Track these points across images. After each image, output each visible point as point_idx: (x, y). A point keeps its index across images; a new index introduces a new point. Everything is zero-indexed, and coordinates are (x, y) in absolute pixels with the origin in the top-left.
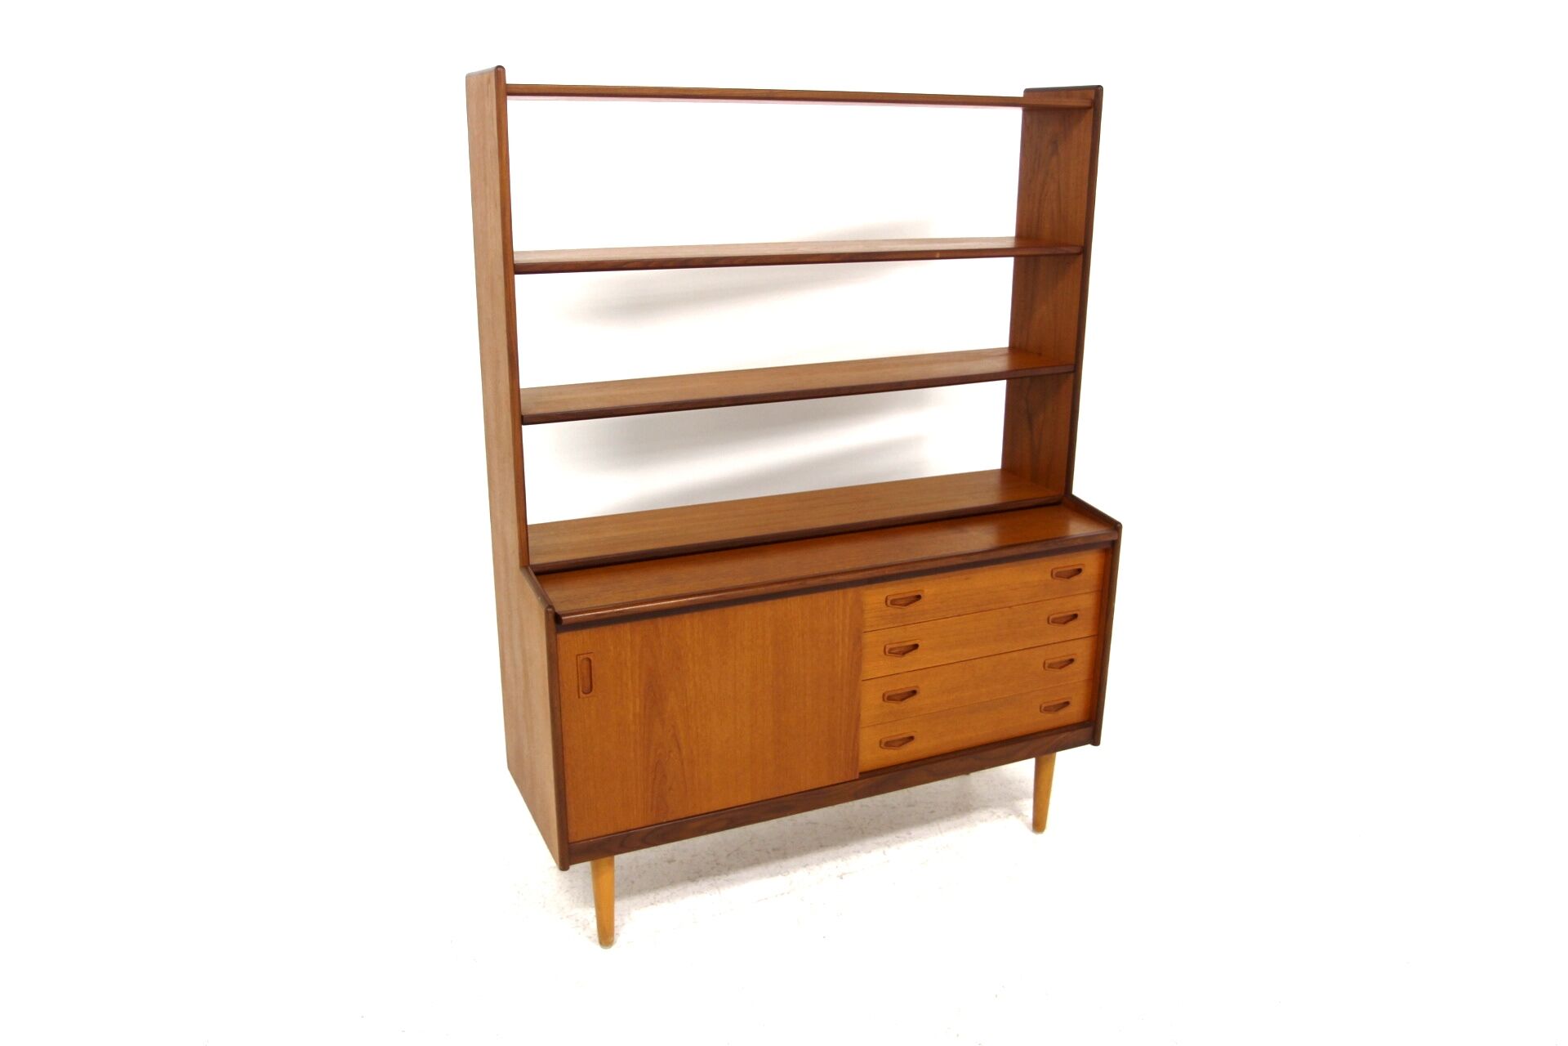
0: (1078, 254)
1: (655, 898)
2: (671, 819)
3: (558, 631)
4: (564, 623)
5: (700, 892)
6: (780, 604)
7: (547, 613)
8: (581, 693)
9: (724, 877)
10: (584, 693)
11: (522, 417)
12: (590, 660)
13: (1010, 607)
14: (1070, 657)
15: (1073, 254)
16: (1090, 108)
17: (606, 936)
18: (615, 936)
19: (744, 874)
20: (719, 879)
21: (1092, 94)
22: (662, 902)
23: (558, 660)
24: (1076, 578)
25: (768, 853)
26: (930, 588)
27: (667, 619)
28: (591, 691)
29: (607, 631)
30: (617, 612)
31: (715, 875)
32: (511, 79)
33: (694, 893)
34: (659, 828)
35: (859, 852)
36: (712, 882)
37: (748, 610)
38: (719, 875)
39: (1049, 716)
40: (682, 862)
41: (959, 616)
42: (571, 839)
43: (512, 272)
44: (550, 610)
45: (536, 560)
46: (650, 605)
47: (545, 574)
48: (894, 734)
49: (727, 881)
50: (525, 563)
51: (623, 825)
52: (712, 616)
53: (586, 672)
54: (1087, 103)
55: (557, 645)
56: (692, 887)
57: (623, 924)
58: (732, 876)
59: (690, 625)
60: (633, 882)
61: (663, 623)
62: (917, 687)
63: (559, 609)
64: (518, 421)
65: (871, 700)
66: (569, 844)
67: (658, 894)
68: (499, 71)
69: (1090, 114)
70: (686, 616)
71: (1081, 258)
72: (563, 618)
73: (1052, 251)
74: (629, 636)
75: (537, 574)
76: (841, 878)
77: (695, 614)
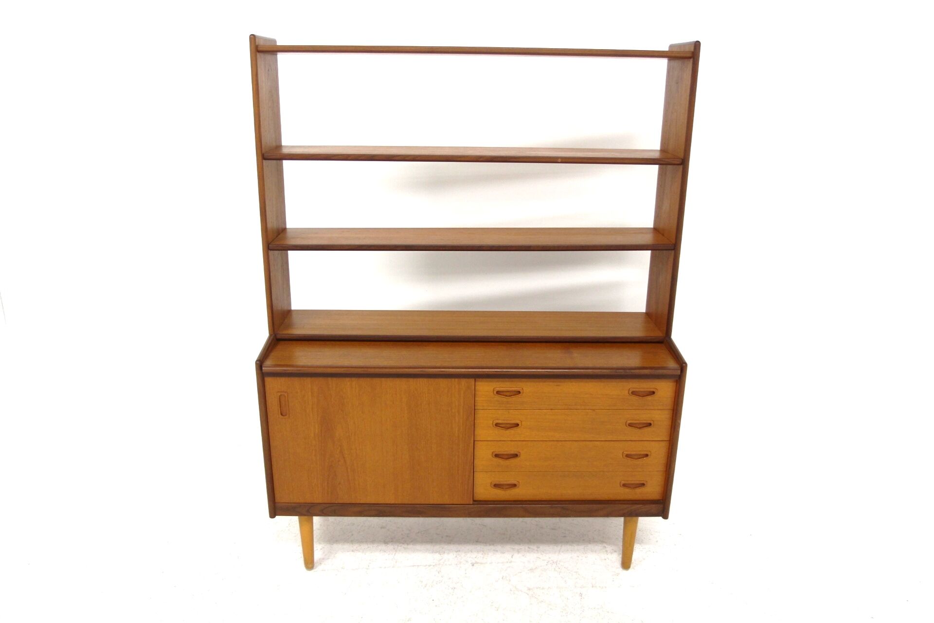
2: (340, 502)
3: (264, 376)
6: (412, 381)
7: (257, 364)
8: (280, 415)
10: (282, 416)
11: (268, 246)
13: (594, 410)
14: (645, 453)
16: (691, 58)
17: (309, 563)
20: (401, 546)
21: (694, 48)
24: (649, 398)
26: (528, 387)
27: (334, 379)
28: (287, 415)
29: (296, 381)
34: (332, 506)
35: (497, 551)
39: (627, 490)
40: (388, 530)
41: (552, 409)
42: (279, 500)
43: (262, 159)
44: (258, 362)
48: (502, 480)
51: (309, 499)
55: (264, 383)
56: (383, 547)
59: (349, 386)
61: (332, 382)
62: (519, 452)
65: (484, 454)
66: (277, 502)
70: (348, 379)
72: (265, 368)
74: (310, 386)
76: (473, 565)
77: (353, 379)
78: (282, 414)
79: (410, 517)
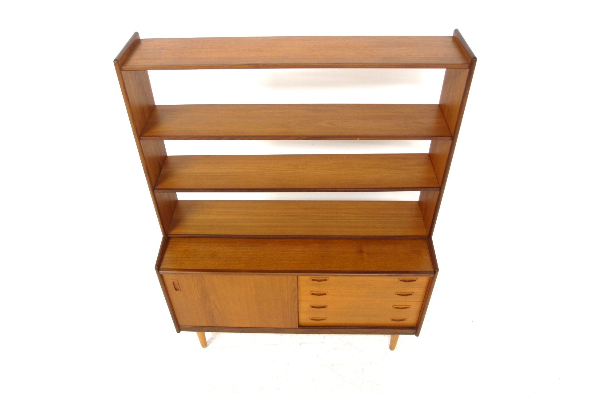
14: (407, 306)
23: (163, 280)
24: (412, 283)
26: (332, 277)
28: (179, 290)
29: (182, 275)
34: (214, 328)
39: (394, 322)
41: (349, 287)
48: (316, 317)
55: (162, 276)
59: (216, 278)
61: (205, 276)
62: (327, 306)
65: (304, 306)
66: (179, 326)
74: (191, 277)
76: (301, 345)
78: (176, 290)
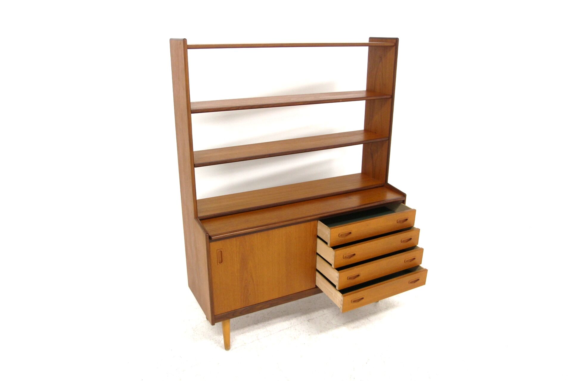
0: (390, 98)
1: (243, 331)
2: (250, 305)
3: (210, 242)
4: (212, 239)
5: (259, 328)
6: (288, 228)
7: (206, 236)
8: (218, 263)
9: (267, 322)
10: (220, 263)
11: (194, 165)
12: (221, 252)
15: (389, 98)
16: (394, 46)
17: (227, 346)
18: (231, 346)
19: (274, 321)
20: (265, 323)
21: (395, 41)
22: (246, 332)
23: (210, 252)
25: (282, 312)
28: (222, 262)
29: (228, 241)
30: (231, 234)
31: (264, 322)
32: (189, 43)
33: (257, 329)
34: (246, 309)
36: (263, 324)
37: (276, 231)
38: (265, 321)
42: (216, 314)
43: (190, 113)
44: (207, 235)
45: (200, 215)
46: (243, 231)
47: (203, 220)
49: (268, 323)
50: (196, 217)
51: (233, 308)
52: (264, 234)
53: (220, 256)
54: (393, 44)
55: (210, 247)
56: (256, 326)
57: (233, 341)
58: (270, 322)
59: (256, 237)
60: (235, 325)
61: (247, 237)
63: (210, 234)
64: (193, 166)
66: (215, 316)
67: (244, 330)
68: (185, 41)
69: (394, 48)
70: (255, 234)
71: (391, 99)
72: (212, 237)
73: (381, 97)
74: (235, 242)
75: (200, 220)
77: (258, 233)
79: (285, 303)
